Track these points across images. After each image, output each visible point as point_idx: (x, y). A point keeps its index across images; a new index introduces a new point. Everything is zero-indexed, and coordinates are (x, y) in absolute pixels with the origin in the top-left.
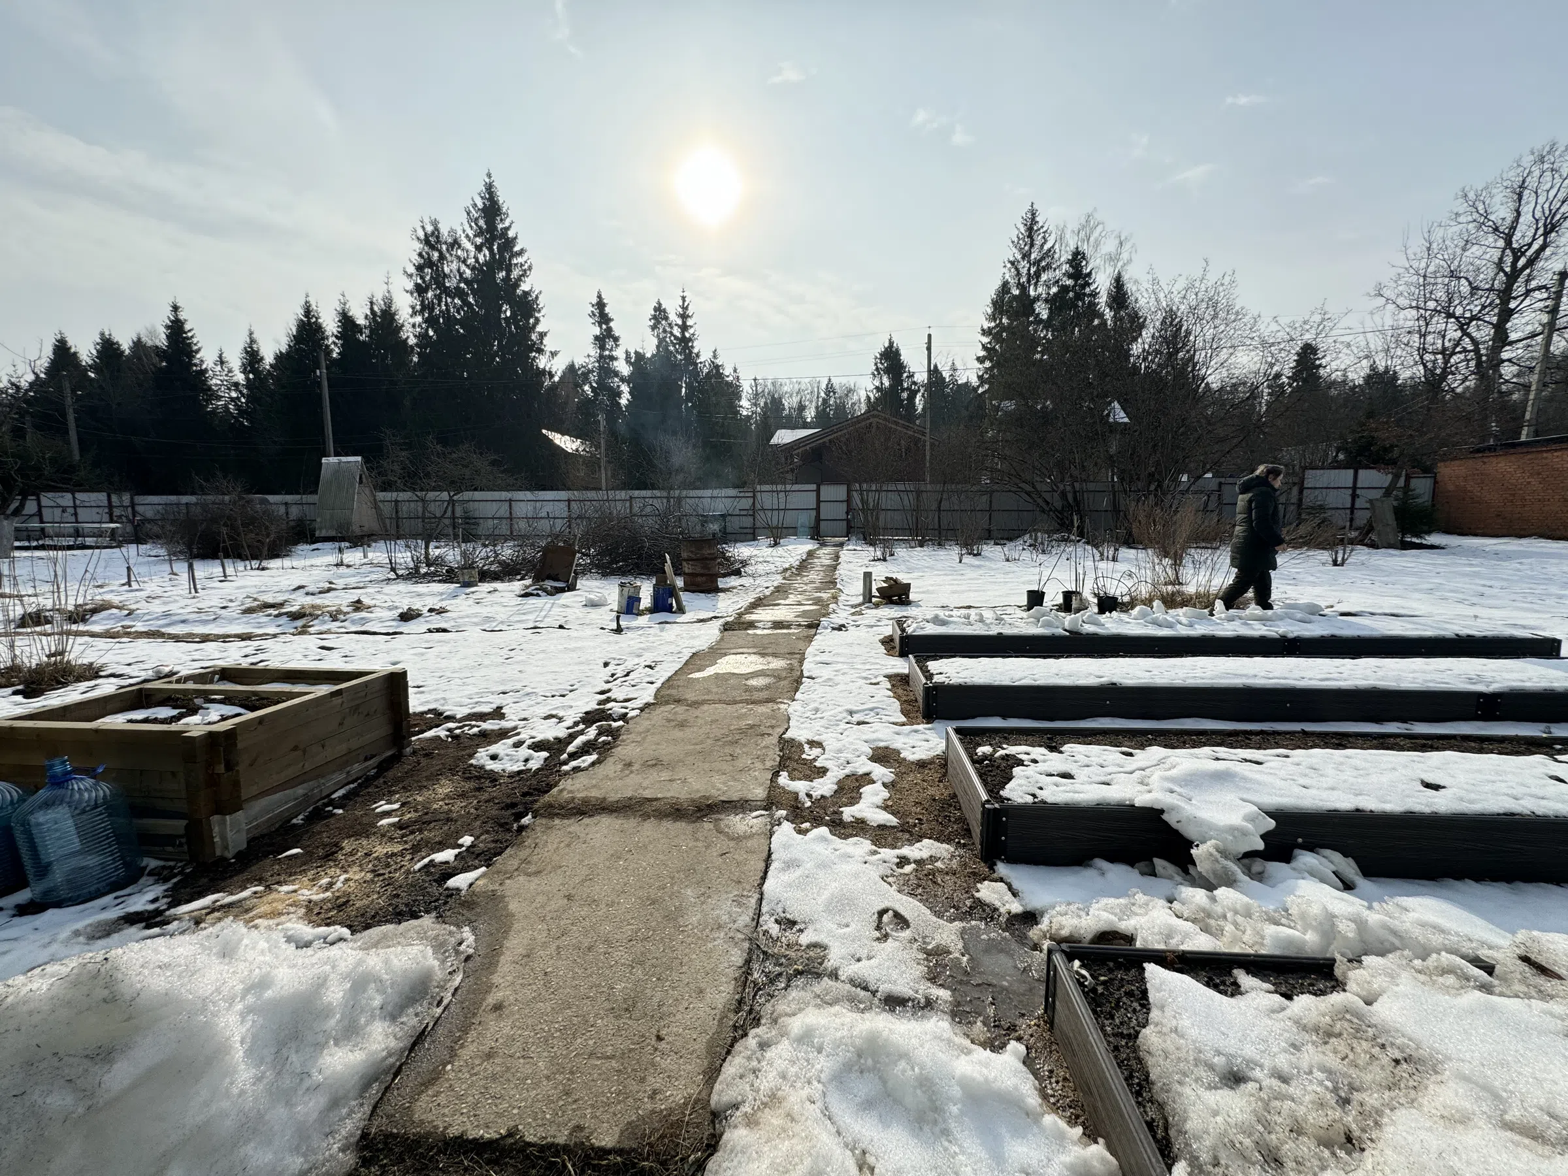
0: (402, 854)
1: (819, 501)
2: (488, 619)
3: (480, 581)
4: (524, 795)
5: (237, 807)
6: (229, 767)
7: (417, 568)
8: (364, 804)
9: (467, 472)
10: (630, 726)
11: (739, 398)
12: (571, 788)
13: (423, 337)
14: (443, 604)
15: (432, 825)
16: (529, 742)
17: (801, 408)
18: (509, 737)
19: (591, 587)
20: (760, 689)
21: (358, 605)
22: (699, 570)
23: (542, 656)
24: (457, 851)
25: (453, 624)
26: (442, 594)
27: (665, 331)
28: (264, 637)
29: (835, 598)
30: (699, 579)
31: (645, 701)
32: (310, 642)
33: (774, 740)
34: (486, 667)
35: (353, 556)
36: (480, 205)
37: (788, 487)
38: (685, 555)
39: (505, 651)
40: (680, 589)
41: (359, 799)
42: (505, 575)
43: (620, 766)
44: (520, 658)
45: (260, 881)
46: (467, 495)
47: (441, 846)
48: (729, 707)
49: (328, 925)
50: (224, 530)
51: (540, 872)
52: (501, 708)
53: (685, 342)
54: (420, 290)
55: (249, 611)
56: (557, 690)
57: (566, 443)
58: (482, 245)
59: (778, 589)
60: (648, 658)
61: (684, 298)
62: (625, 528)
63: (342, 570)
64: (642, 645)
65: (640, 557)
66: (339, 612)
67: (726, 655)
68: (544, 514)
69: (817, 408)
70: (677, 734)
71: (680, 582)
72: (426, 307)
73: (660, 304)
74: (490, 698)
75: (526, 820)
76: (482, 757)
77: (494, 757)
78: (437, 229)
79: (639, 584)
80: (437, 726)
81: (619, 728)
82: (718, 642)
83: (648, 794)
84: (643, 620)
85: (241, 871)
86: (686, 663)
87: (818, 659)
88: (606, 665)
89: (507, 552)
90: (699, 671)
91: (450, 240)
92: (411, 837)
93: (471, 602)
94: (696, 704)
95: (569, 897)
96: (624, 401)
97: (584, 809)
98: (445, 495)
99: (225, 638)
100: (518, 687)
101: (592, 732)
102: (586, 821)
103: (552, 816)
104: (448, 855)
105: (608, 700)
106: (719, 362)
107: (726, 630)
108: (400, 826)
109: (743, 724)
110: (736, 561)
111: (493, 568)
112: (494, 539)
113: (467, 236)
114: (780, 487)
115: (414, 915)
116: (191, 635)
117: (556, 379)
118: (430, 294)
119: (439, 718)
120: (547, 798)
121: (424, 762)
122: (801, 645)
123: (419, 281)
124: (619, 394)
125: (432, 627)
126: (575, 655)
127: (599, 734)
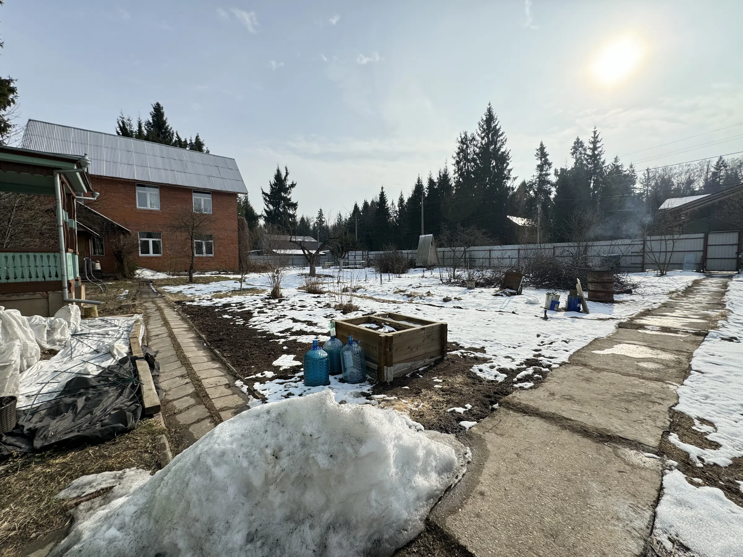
0: (443, 402)
1: (706, 245)
2: (479, 305)
3: (476, 287)
4: (495, 393)
5: (391, 365)
6: (390, 350)
7: (450, 280)
8: (430, 376)
9: (472, 238)
10: (554, 372)
11: (634, 183)
12: (518, 397)
13: (458, 182)
14: (460, 296)
15: (455, 394)
16: (497, 367)
17: (690, 182)
18: (488, 363)
19: (529, 293)
20: (651, 371)
21: (429, 294)
22: (599, 288)
23: (504, 326)
24: (464, 410)
25: (463, 305)
26: (459, 292)
27: (581, 153)
28: (400, 303)
29: (724, 317)
30: (600, 294)
31: (563, 361)
32: (413, 306)
33: (666, 409)
34: (478, 327)
35: (428, 274)
36: (485, 119)
37: (676, 237)
38: (590, 279)
39: (486, 321)
40: (586, 299)
41: (428, 374)
42: (486, 285)
43: (547, 394)
44: (493, 325)
45: (397, 395)
46: (472, 248)
47: (458, 405)
48: (624, 377)
49: (416, 421)
50: (390, 263)
51: (502, 435)
52: (484, 348)
53: (595, 157)
54: (458, 163)
55: (395, 293)
56: (511, 344)
57: (519, 221)
58: (484, 136)
59: (665, 305)
60: (565, 337)
61: (595, 132)
62: (551, 263)
63: (424, 279)
64: (560, 329)
65: (559, 279)
66: (423, 296)
67: (620, 343)
68: (506, 256)
69: (706, 180)
70: (584, 384)
71: (586, 295)
72: (460, 169)
73: (578, 139)
74: (479, 342)
75: (496, 406)
76: (475, 369)
77: (481, 370)
78: (466, 135)
79: (558, 294)
80: (457, 350)
81: (546, 372)
82: (614, 334)
83: (565, 415)
84: (561, 314)
85: (391, 389)
86: (591, 344)
87: (707, 359)
88: (538, 336)
89: (488, 274)
90: (600, 349)
91: (471, 138)
92: (446, 396)
93: (471, 296)
94: (598, 370)
95: (518, 455)
96: (552, 196)
97: (526, 411)
98: (462, 249)
99: (388, 302)
100: (492, 339)
101: (530, 371)
102: (527, 417)
103: (509, 408)
104: (460, 410)
105: (540, 355)
106: (619, 164)
107: (620, 327)
108: (442, 389)
109: (636, 391)
110: (628, 285)
111: (482, 281)
112: (482, 268)
113: (478, 134)
114: (668, 237)
115: (447, 432)
116: (380, 299)
117: (515, 190)
118: (462, 163)
119: (457, 347)
120: (506, 398)
121: (452, 365)
122: (688, 346)
123: (458, 159)
124: (550, 193)
125: (455, 305)
126: (521, 328)
127: (535, 373)
